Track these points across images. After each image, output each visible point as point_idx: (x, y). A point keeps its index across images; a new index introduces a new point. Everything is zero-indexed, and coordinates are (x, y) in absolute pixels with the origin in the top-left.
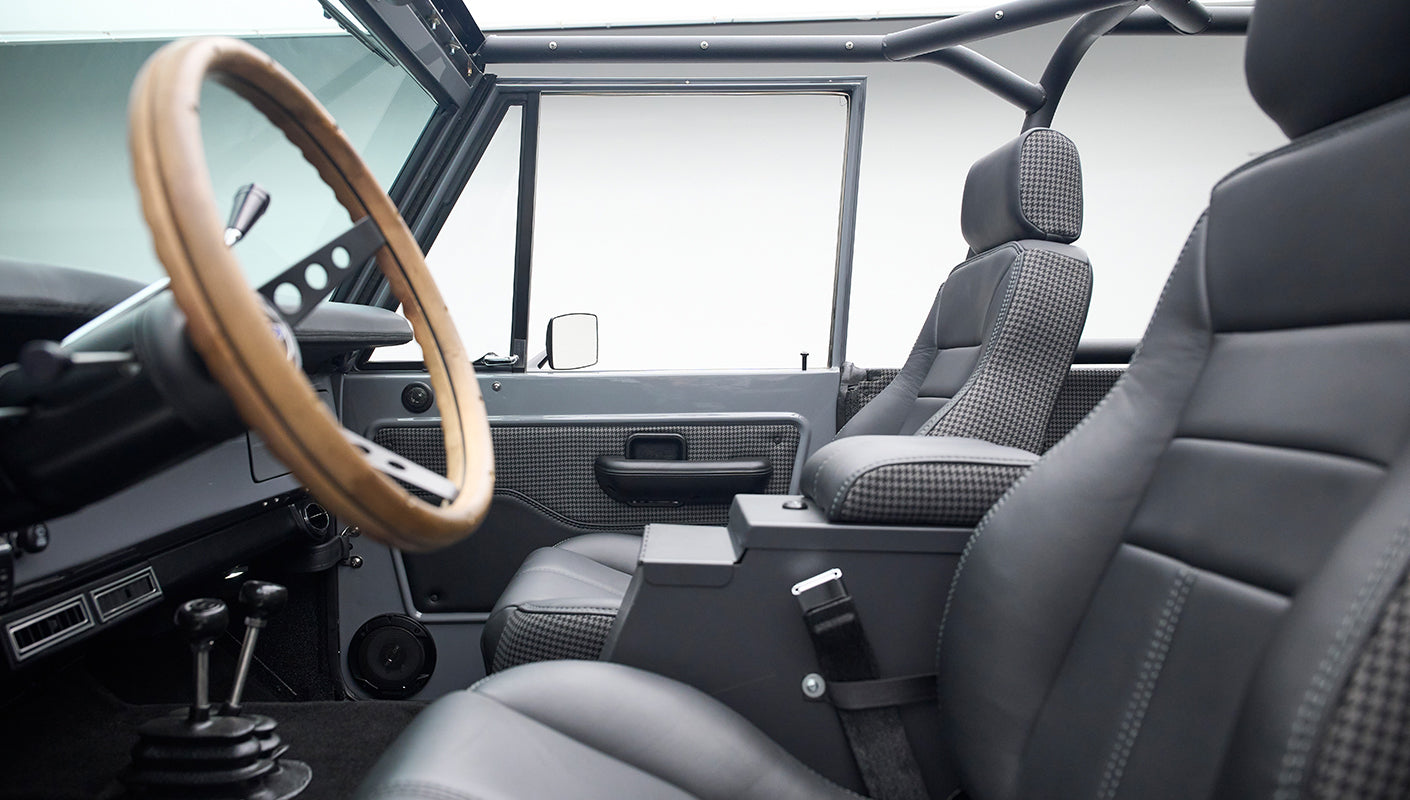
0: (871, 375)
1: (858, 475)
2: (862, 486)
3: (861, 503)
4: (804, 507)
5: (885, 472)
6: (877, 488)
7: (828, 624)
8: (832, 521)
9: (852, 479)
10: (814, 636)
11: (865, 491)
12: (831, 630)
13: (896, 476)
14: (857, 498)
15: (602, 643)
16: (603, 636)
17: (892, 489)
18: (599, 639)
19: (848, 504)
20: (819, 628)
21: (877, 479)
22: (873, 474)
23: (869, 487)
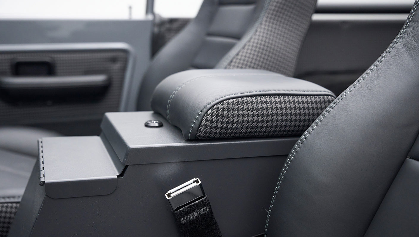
0: (172, 21)
1: (209, 106)
2: (212, 115)
3: (211, 127)
4: (160, 126)
5: (228, 104)
6: (223, 116)
7: (191, 216)
8: (189, 140)
9: (205, 110)
10: (180, 226)
11: (215, 118)
12: (193, 220)
13: (236, 106)
14: (209, 124)
15: (9, 223)
16: (10, 218)
17: (233, 116)
18: (7, 220)
19: (203, 128)
20: (184, 220)
21: (223, 109)
22: (220, 106)
23: (217, 115)
